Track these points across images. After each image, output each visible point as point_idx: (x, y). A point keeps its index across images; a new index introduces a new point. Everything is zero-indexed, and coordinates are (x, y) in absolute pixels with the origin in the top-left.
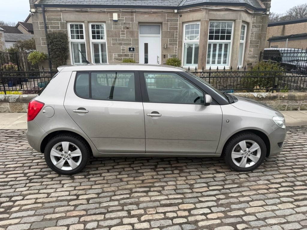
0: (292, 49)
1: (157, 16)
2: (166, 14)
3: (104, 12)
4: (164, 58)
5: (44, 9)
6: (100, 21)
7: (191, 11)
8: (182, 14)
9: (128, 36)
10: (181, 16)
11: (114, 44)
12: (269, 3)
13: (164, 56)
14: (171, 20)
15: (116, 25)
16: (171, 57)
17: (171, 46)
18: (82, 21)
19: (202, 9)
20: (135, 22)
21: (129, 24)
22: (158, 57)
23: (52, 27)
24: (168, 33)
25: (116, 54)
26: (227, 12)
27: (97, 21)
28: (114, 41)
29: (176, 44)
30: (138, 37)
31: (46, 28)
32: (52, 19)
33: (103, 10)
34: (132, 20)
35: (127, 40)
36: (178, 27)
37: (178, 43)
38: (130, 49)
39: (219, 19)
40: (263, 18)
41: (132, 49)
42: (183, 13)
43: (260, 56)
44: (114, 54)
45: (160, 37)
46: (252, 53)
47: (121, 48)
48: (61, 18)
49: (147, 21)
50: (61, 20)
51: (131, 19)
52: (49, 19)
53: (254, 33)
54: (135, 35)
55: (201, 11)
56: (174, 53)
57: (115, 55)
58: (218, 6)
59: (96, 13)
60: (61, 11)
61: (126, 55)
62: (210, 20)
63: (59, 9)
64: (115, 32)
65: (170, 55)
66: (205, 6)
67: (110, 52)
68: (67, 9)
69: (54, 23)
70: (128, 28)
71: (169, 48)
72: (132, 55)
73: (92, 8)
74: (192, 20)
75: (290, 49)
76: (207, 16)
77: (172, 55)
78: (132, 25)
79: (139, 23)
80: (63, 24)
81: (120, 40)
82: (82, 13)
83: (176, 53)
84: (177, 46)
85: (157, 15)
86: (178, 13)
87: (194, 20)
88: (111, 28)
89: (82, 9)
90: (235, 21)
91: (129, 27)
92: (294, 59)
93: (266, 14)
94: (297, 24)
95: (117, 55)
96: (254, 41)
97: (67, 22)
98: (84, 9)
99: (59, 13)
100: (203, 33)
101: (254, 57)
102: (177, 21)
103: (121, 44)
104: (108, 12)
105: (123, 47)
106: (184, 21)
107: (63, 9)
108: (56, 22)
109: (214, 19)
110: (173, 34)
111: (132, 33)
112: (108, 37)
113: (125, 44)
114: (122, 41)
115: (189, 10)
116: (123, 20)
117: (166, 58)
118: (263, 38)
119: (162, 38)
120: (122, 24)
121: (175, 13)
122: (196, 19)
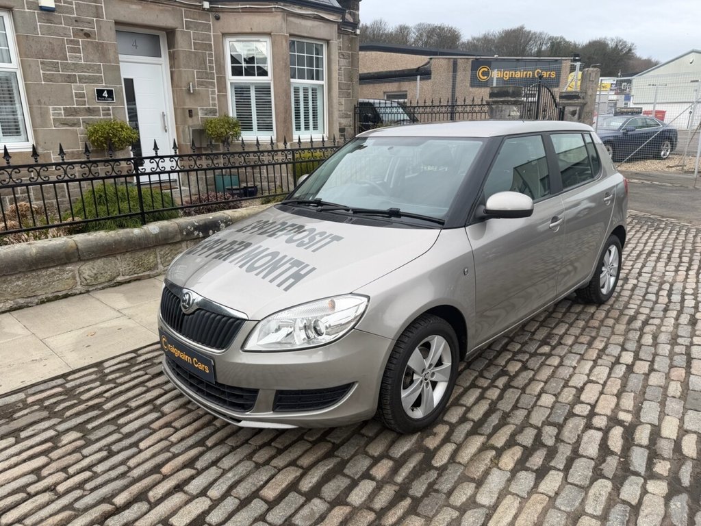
0: (382, 101)
1: (161, 10)
2: (183, 9)
4: (191, 116)
7: (245, 11)
8: (221, 14)
9: (91, 57)
10: (218, 18)
11: (48, 79)
12: (357, 12)
13: (190, 111)
14: (197, 26)
15: (50, 21)
16: (206, 114)
17: (202, 89)
19: (274, 10)
20: (107, 20)
21: (90, 22)
22: (164, 115)
24: (193, 56)
25: (60, 109)
26: (316, 23)
28: (49, 70)
29: (213, 84)
30: (117, 61)
34: (98, 15)
35: (88, 67)
36: (212, 43)
37: (215, 81)
38: (100, 92)
39: (306, 35)
40: (351, 41)
41: (105, 94)
42: (223, 10)
43: (355, 114)
44: (51, 107)
45: (161, 65)
46: (343, 108)
47: (74, 91)
49: (139, 21)
51: (94, 10)
53: (343, 67)
54: (111, 55)
55: (272, 14)
56: (210, 106)
57: (55, 109)
58: (304, 8)
61: (90, 111)
62: (291, 35)
64: (50, 43)
65: (203, 109)
66: (282, 4)
67: (39, 100)
70: (87, 35)
71: (199, 93)
72: (109, 110)
74: (248, 30)
75: (378, 101)
76: (284, 25)
77: (206, 110)
78: (100, 28)
79: (117, 23)
81: (66, 67)
83: (214, 105)
84: (216, 89)
85: (161, 8)
86: (210, 10)
87: (254, 31)
88: (35, 28)
90: (328, 42)
91: (91, 32)
92: (399, 119)
93: (356, 34)
95: (63, 112)
96: (343, 84)
101: (346, 116)
102: (209, 30)
103: (71, 79)
105: (79, 87)
106: (226, 31)
109: (296, 33)
110: (204, 61)
111: (101, 49)
112: (23, 54)
113: (82, 79)
114: (74, 71)
115: (240, 7)
116: (70, 11)
117: (194, 118)
118: (356, 79)
119: (171, 67)
120: (69, 21)
121: (204, 9)
122: (261, 31)
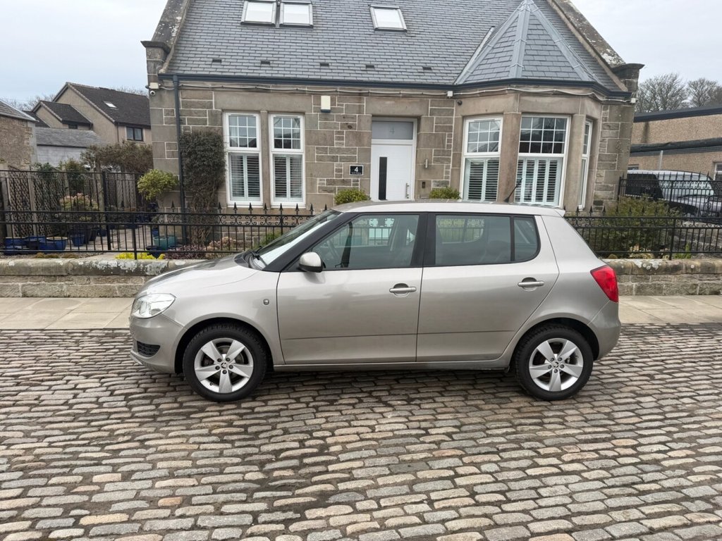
2: (430, 100)
3: (303, 93)
4: (424, 187)
5: (178, 82)
6: (293, 110)
7: (482, 95)
8: (463, 100)
9: (350, 143)
10: (460, 104)
11: (320, 159)
12: (635, 81)
13: (424, 183)
14: (440, 112)
15: (326, 119)
16: (438, 186)
17: (438, 164)
18: (256, 109)
19: (507, 92)
20: (366, 114)
21: (354, 118)
22: (407, 186)
23: (192, 121)
24: (433, 137)
25: (324, 180)
26: (557, 99)
27: (287, 110)
28: (321, 153)
29: (448, 160)
30: (370, 144)
31: (179, 122)
32: (193, 105)
33: (301, 88)
34: (360, 111)
35: (348, 150)
36: (453, 125)
37: (451, 157)
38: (353, 168)
39: (542, 111)
40: (623, 111)
41: (357, 170)
42: (464, 97)
43: (619, 187)
44: (318, 179)
45: (411, 145)
46: (603, 180)
47: (335, 168)
48: (211, 103)
49: (391, 113)
50: (212, 107)
51: (358, 109)
52: (186, 105)
53: (607, 139)
54: (366, 140)
55: (506, 96)
56: (442, 178)
57: (321, 180)
58: (540, 86)
59: (286, 95)
60: (213, 89)
61: (344, 182)
62: (523, 113)
63: (209, 84)
64: (324, 134)
65: (436, 181)
66: (515, 86)
67: (311, 174)
68: (226, 85)
69: (196, 113)
70: (350, 127)
71: (434, 168)
72: (358, 181)
73: (279, 85)
74: (485, 112)
76: (517, 105)
77: (439, 182)
78: (360, 121)
79: (373, 116)
80: (216, 115)
81: (332, 150)
82: (257, 95)
83: (447, 178)
84: (451, 165)
85: (410, 101)
86: (454, 97)
87: (489, 112)
88: (316, 125)
89: (258, 86)
90: (572, 115)
91: (353, 124)
92: (687, 194)
93: (629, 103)
94: (675, 120)
95: (325, 182)
96: (606, 155)
97: (224, 111)
98: (262, 86)
99: (208, 93)
100: (509, 139)
101: (606, 188)
102: (452, 114)
103: (334, 159)
104: (311, 94)
105: (339, 164)
106: (466, 114)
107: (218, 85)
108: (200, 111)
109: (530, 111)
110: (443, 141)
111: (358, 137)
112: (307, 143)
113: (342, 159)
114: (337, 153)
115: (478, 92)
116: (341, 111)
117: (427, 188)
118: (626, 150)
119: (417, 147)
120: (339, 118)
121: (448, 98)
122: (495, 111)
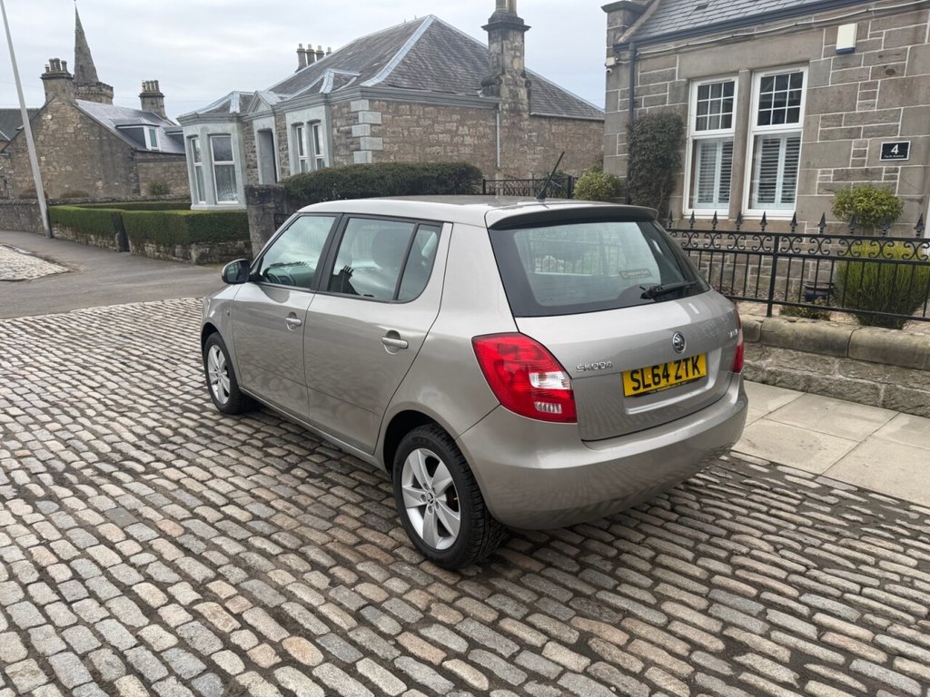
3: (808, 27)
5: (636, 51)
6: (789, 60)
9: (890, 101)
11: (825, 136)
15: (846, 65)
18: (731, 70)
20: (929, 43)
21: (901, 54)
23: (650, 102)
25: (830, 172)
27: (778, 62)
28: (828, 126)
31: (634, 104)
32: (652, 79)
33: (802, 21)
34: (917, 40)
35: (881, 116)
38: (887, 148)
41: (895, 150)
44: (820, 170)
47: (853, 149)
48: (674, 71)
50: (673, 78)
51: (912, 35)
52: (645, 80)
54: (921, 93)
57: (823, 173)
59: (779, 38)
60: (677, 51)
61: (867, 173)
63: (671, 46)
64: (839, 92)
67: (809, 163)
68: (693, 41)
69: (655, 89)
70: (891, 72)
72: (896, 171)
73: (766, 24)
78: (914, 57)
80: (679, 88)
81: (850, 119)
82: (735, 47)
88: (827, 79)
89: (736, 32)
91: (897, 66)
95: (832, 175)
97: (690, 80)
98: (743, 31)
99: (672, 58)
103: (853, 134)
104: (821, 26)
105: (861, 143)
107: (683, 43)
108: (659, 86)
111: (907, 88)
112: (811, 111)
113: (868, 133)
114: (860, 122)
116: (877, 45)
120: (868, 61)
